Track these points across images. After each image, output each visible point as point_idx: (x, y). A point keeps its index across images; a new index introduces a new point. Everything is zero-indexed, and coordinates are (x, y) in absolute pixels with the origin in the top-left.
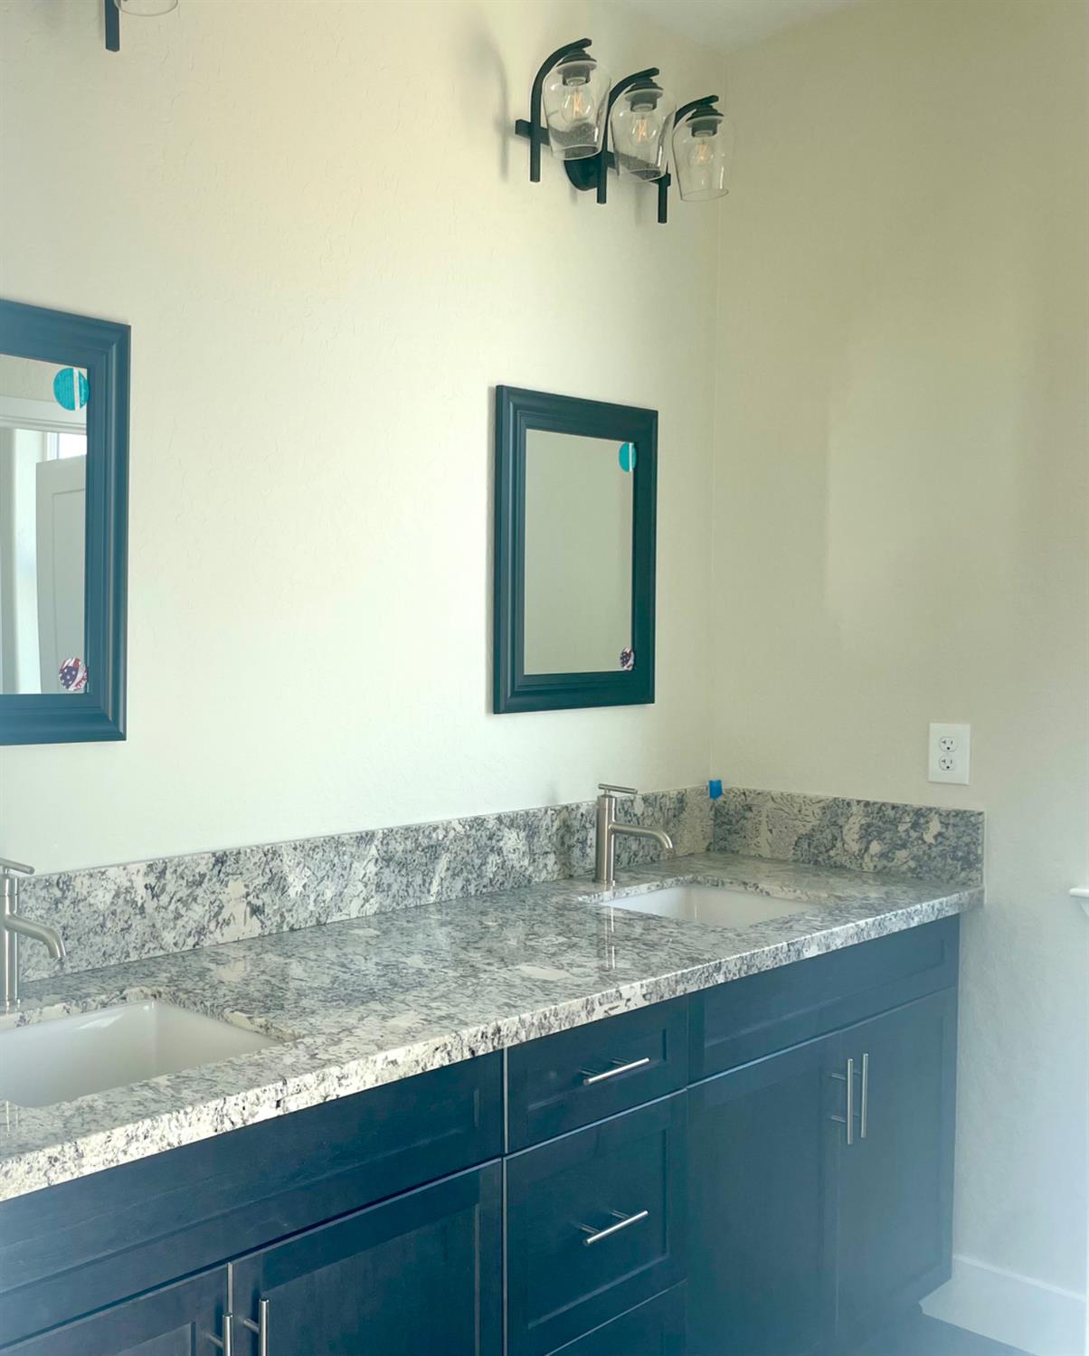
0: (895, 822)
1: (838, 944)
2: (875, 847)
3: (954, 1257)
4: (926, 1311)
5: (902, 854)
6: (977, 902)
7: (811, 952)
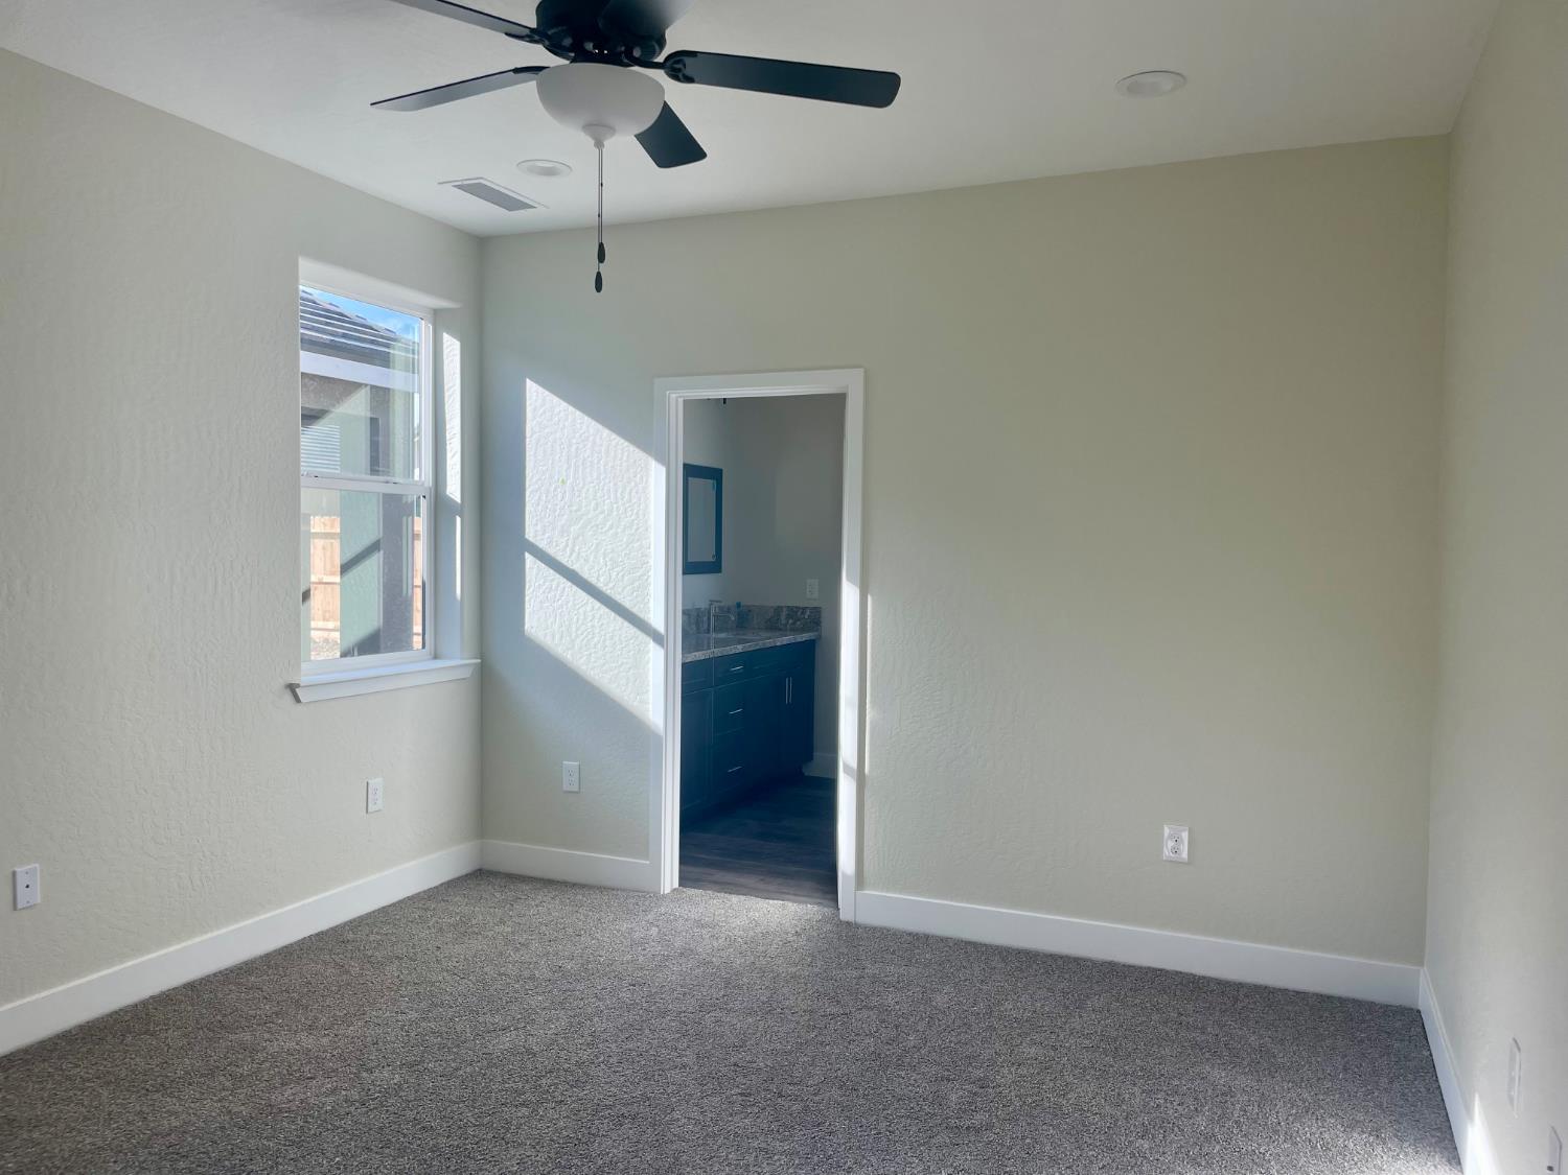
0: (797, 612)
1: (785, 643)
2: (791, 621)
3: (815, 754)
4: (806, 774)
5: (798, 623)
6: (820, 637)
7: (778, 644)
